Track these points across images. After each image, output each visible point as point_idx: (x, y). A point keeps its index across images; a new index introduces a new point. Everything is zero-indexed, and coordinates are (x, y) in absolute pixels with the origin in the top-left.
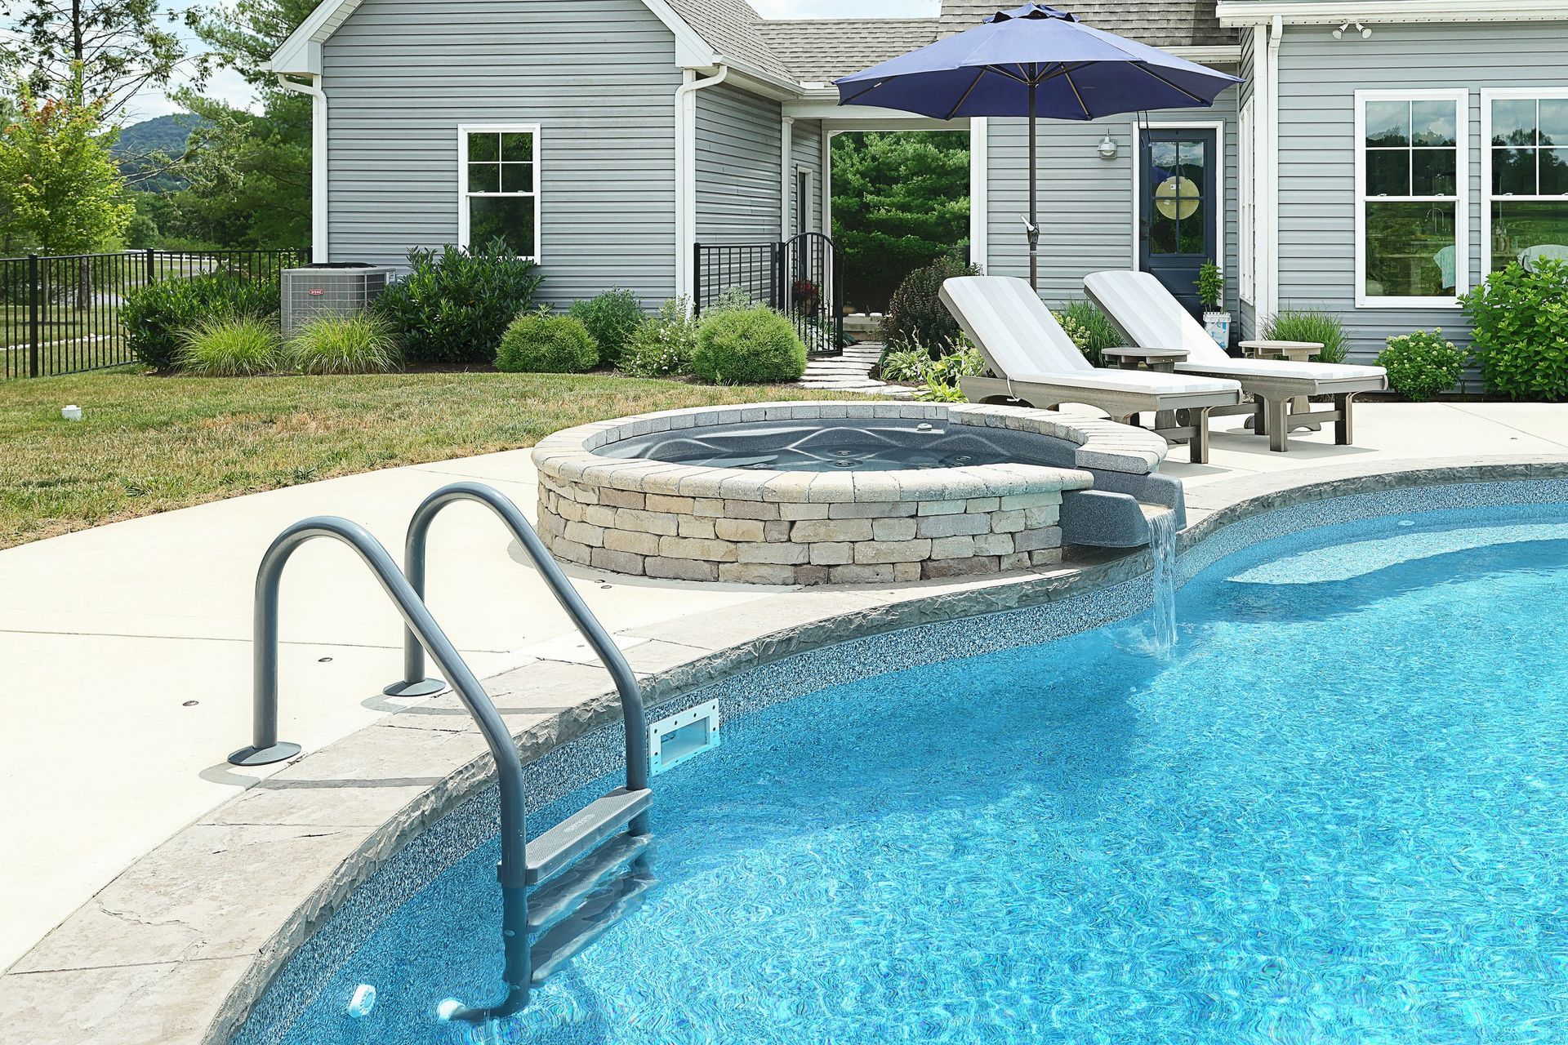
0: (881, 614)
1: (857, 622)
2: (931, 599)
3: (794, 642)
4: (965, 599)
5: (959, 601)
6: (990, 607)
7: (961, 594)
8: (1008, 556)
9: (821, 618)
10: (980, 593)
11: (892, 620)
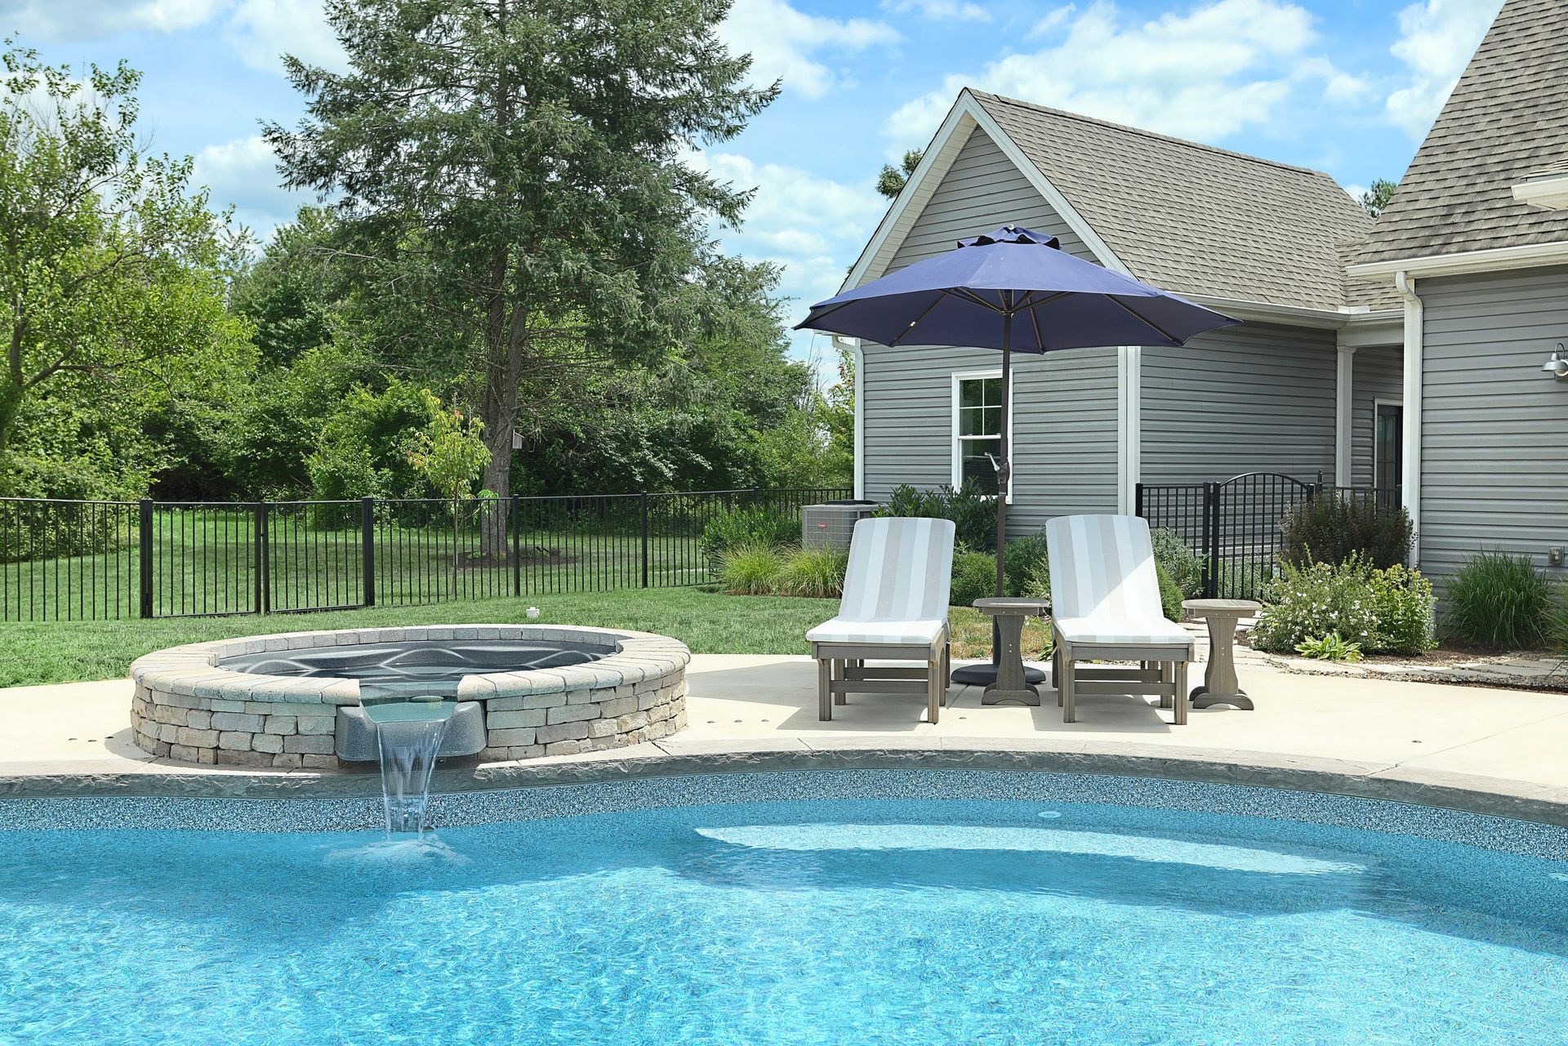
0: (111, 780)
1: (85, 782)
2: (161, 775)
3: (16, 787)
4: (192, 781)
5: (188, 781)
6: (218, 792)
7: (191, 776)
8: (279, 755)
9: (51, 774)
10: (208, 778)
11: (120, 787)
